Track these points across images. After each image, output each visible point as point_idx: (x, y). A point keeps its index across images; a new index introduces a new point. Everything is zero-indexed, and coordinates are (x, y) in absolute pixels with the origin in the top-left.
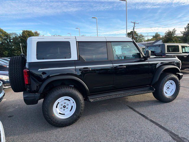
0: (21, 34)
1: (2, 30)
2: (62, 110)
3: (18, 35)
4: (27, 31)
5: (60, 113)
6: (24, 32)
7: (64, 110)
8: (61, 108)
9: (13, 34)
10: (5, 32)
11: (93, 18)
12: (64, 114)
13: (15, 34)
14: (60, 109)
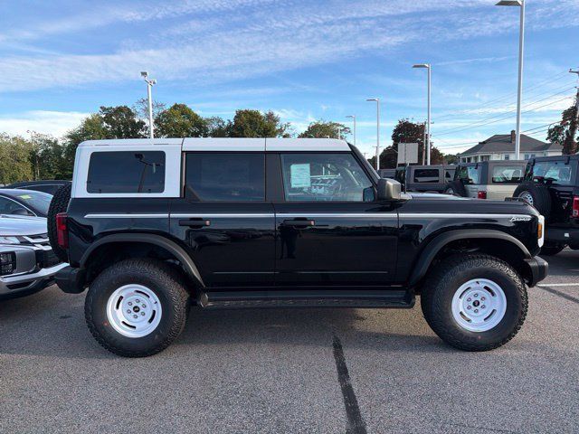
0: (232, 121)
1: (190, 110)
2: (131, 316)
3: (226, 124)
4: (246, 113)
5: (124, 322)
6: (239, 115)
7: (136, 317)
8: (129, 312)
9: (211, 120)
10: (196, 116)
11: (415, 66)
12: (134, 327)
13: (219, 121)
14: (125, 312)
